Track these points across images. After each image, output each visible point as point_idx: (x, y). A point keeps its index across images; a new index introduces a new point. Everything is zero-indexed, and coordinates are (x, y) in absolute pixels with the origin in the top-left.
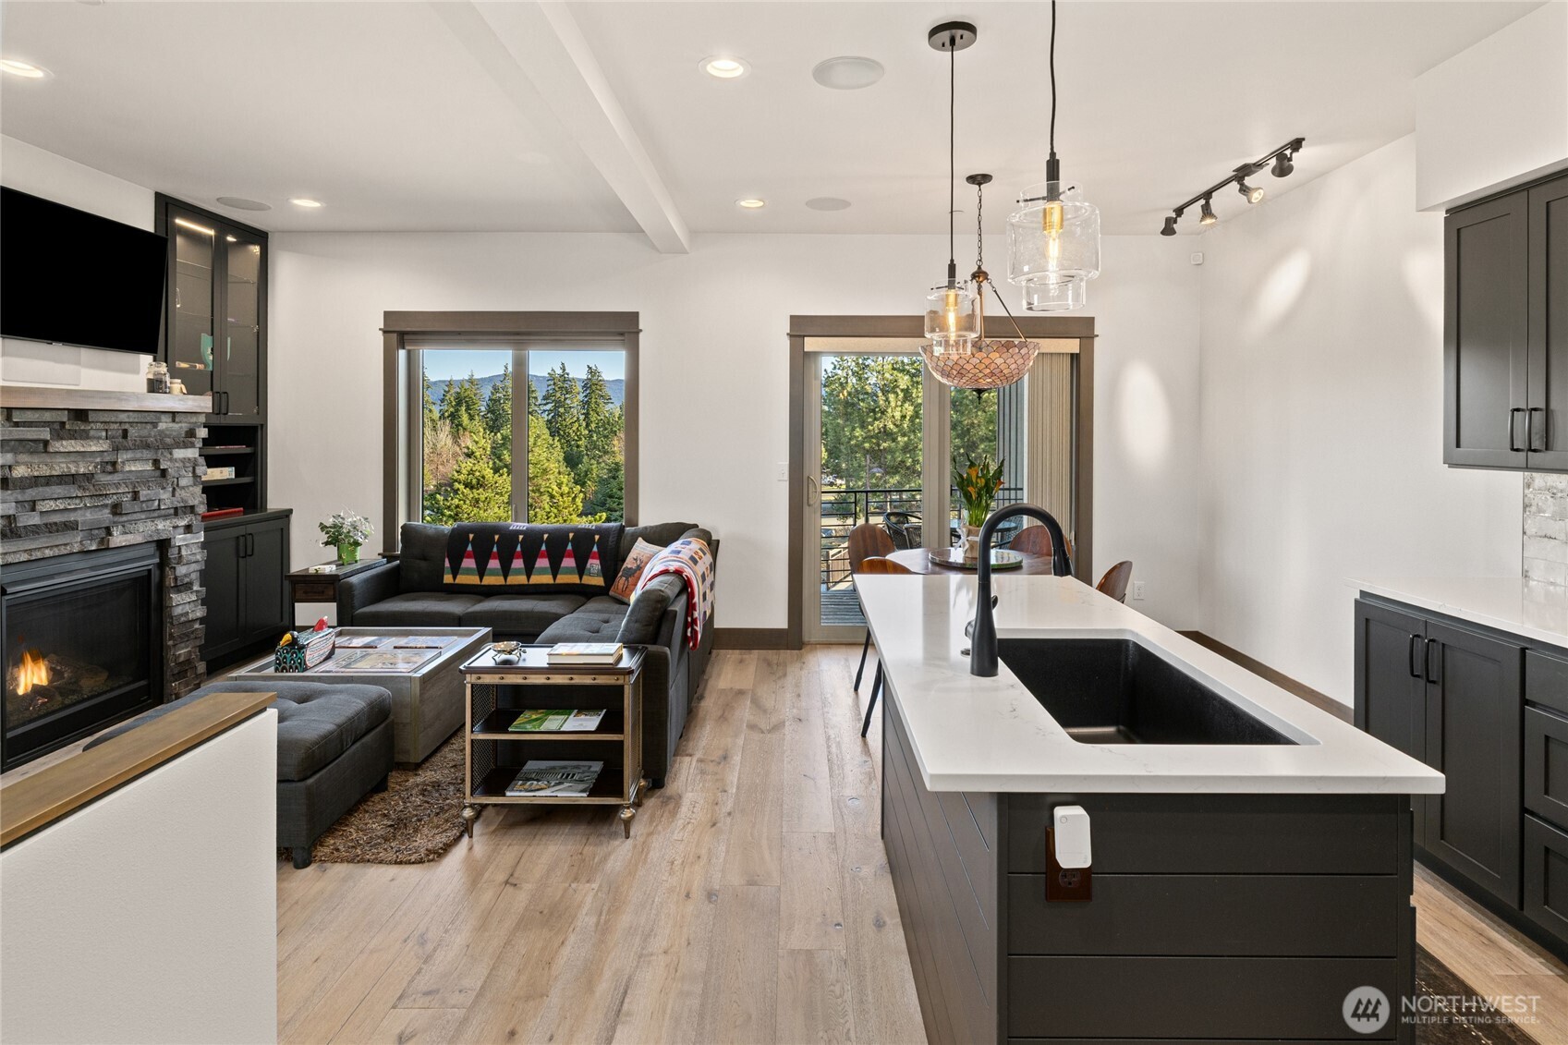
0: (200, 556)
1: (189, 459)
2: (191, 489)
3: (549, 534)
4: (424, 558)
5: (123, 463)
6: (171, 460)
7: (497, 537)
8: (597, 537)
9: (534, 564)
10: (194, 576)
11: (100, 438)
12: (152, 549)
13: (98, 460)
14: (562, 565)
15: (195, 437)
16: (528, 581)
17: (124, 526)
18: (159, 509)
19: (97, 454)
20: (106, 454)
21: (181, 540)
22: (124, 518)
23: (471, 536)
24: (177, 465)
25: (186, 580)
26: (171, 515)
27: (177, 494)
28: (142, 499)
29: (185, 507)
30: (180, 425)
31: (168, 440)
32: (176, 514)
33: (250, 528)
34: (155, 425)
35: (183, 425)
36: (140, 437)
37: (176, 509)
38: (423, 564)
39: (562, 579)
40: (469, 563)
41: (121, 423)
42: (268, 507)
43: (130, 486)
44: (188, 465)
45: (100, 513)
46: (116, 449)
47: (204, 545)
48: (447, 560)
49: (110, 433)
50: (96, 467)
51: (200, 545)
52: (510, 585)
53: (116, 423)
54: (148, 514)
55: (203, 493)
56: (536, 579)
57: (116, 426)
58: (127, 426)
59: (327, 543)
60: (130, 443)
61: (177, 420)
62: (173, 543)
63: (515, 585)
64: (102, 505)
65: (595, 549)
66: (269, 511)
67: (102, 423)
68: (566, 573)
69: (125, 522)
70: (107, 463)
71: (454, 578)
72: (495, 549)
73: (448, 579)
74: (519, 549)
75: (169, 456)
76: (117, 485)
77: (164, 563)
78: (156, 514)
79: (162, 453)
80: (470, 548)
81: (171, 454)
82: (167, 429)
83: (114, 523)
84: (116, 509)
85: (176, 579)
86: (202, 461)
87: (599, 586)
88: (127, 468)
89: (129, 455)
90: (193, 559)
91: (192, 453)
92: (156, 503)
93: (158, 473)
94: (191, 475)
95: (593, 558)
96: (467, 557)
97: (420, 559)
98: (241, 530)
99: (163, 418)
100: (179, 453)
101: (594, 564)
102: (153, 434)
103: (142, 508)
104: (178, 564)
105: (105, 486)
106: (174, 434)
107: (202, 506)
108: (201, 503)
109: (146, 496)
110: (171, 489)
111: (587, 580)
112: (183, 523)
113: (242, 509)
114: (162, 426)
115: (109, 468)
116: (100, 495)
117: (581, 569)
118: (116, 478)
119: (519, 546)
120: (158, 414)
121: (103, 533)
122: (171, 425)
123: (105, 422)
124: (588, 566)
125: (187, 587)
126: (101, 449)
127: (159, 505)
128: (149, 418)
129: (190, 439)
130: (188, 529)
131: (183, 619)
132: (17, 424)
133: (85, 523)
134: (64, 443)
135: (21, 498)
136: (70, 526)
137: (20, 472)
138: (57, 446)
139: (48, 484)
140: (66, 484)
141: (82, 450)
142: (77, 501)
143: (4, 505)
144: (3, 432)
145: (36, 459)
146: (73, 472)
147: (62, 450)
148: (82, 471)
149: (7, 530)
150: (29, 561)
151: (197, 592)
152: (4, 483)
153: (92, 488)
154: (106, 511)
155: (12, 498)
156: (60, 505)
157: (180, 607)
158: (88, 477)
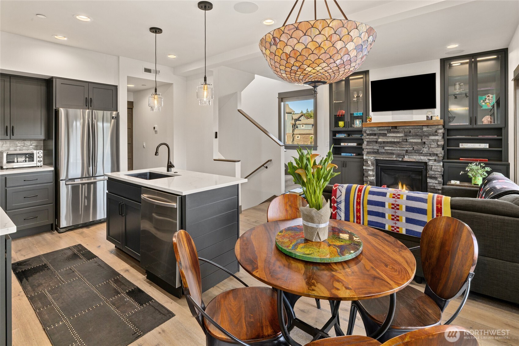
0: (441, 170)
1: (436, 139)
2: (436, 148)
5: (409, 139)
6: (427, 139)
10: (438, 176)
11: (402, 133)
12: (423, 165)
13: (401, 138)
15: (439, 133)
17: (409, 156)
21: (431, 163)
22: (410, 154)
24: (430, 141)
25: (433, 176)
26: (429, 155)
27: (430, 149)
28: (414, 149)
29: (434, 154)
30: (432, 129)
31: (426, 133)
32: (430, 155)
34: (422, 129)
35: (434, 129)
36: (415, 132)
37: (430, 154)
41: (409, 129)
44: (435, 141)
45: (402, 152)
46: (406, 136)
47: (442, 167)
49: (405, 132)
50: (400, 140)
51: (440, 166)
54: (419, 154)
57: (407, 130)
58: (411, 130)
60: (412, 134)
62: (428, 164)
70: (404, 139)
75: (427, 138)
76: (407, 145)
77: (426, 169)
78: (422, 154)
79: (424, 137)
83: (406, 155)
84: (407, 151)
85: (430, 175)
88: (409, 141)
89: (411, 138)
90: (437, 170)
91: (439, 138)
92: (421, 151)
93: (422, 143)
94: (436, 144)
99: (424, 127)
100: (431, 138)
102: (420, 132)
103: (416, 152)
104: (430, 170)
105: (403, 145)
106: (430, 131)
108: (441, 153)
109: (416, 149)
110: (428, 148)
112: (433, 158)
113: (487, 160)
115: (405, 141)
116: (402, 147)
118: (408, 143)
121: (403, 157)
122: (428, 129)
123: (403, 129)
125: (435, 178)
126: (402, 136)
127: (423, 152)
129: (435, 133)
130: (435, 160)
131: (432, 187)
132: (380, 130)
133: (396, 153)
134: (390, 134)
135: (380, 146)
136: (393, 154)
137: (380, 140)
138: (388, 135)
139: (387, 143)
140: (392, 144)
141: (395, 136)
142: (395, 148)
143: (376, 147)
144: (377, 132)
145: (384, 137)
146: (393, 141)
147: (390, 136)
148: (395, 141)
149: (377, 152)
150: (382, 160)
151: (438, 181)
152: (376, 142)
153: (399, 145)
154: (404, 152)
155: (378, 146)
156: (390, 148)
157: (432, 184)
158: (398, 142)
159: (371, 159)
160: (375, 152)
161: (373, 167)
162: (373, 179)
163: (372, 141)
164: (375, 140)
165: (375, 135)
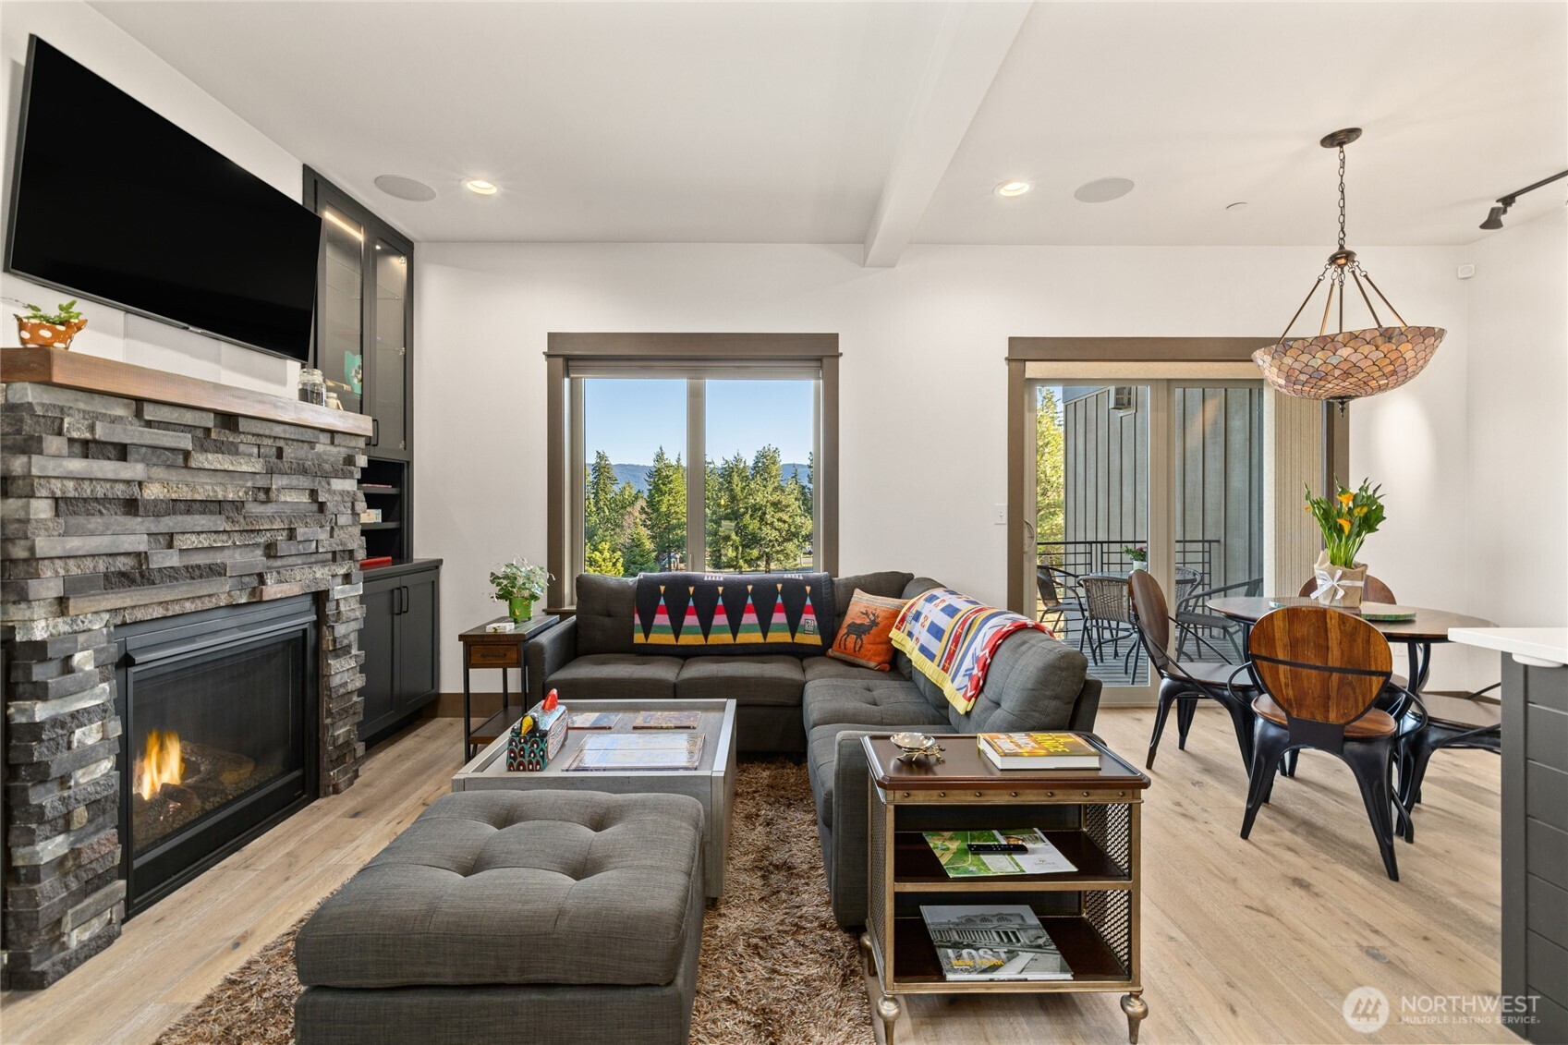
0: (359, 612)
1: (348, 492)
2: (350, 529)
3: (753, 584)
4: (609, 615)
5: (278, 490)
6: (329, 491)
7: (691, 589)
8: (808, 588)
9: (741, 620)
10: (353, 637)
11: (250, 455)
12: (307, 603)
13: (249, 484)
14: (773, 621)
15: (355, 466)
16: (735, 639)
17: (278, 573)
18: (317, 552)
19: (248, 476)
20: (258, 476)
21: (339, 592)
22: (279, 563)
23: (662, 588)
24: (336, 498)
25: (346, 642)
26: (329, 560)
27: (335, 536)
28: (299, 539)
29: (344, 551)
30: (338, 449)
31: (327, 467)
32: (334, 560)
33: (406, 580)
34: (312, 444)
35: (342, 448)
36: (297, 458)
37: (334, 553)
38: (607, 621)
39: (774, 637)
40: (662, 620)
41: (275, 438)
42: (414, 557)
43: (286, 522)
44: (346, 499)
45: (251, 555)
46: (271, 472)
47: (363, 599)
48: (637, 617)
49: (262, 450)
50: (246, 493)
51: (358, 598)
52: (711, 645)
53: (270, 437)
54: (304, 559)
55: (362, 535)
56: (743, 638)
57: (269, 442)
58: (283, 444)
59: (499, 597)
60: (286, 466)
61: (336, 442)
62: (331, 596)
63: (718, 645)
64: (253, 544)
65: (808, 602)
66: (415, 562)
67: (254, 435)
68: (777, 631)
69: (279, 567)
70: (259, 489)
71: (647, 637)
72: (691, 603)
73: (639, 638)
74: (720, 602)
75: (326, 486)
76: (271, 519)
77: (321, 622)
78: (313, 559)
79: (320, 482)
80: (662, 602)
81: (329, 484)
82: (325, 453)
83: (269, 568)
84: (270, 550)
85: (334, 640)
86: (361, 495)
87: (815, 645)
88: (282, 498)
89: (285, 481)
90: (352, 615)
91: (349, 485)
92: (314, 544)
93: (315, 507)
94: (350, 512)
95: (807, 613)
96: (661, 613)
97: (602, 615)
98: (394, 583)
99: (321, 437)
100: (339, 485)
101: (809, 620)
102: (310, 456)
103: (299, 550)
104: (336, 622)
105: (258, 518)
106: (332, 459)
107: (361, 551)
108: (360, 547)
109: (303, 535)
110: (328, 528)
111: (801, 638)
112: (342, 571)
113: (390, 558)
114: (319, 448)
115: (262, 496)
116: (252, 531)
117: (793, 626)
118: (270, 509)
119: (720, 599)
120: (316, 432)
121: (255, 582)
122: (330, 447)
123: (258, 435)
124: (802, 622)
125: (346, 650)
126: (254, 470)
127: (317, 547)
128: (308, 435)
129: (349, 468)
130: (347, 578)
131: (342, 691)
132: (149, 424)
133: (234, 566)
134: (210, 456)
135: (154, 530)
136: (216, 571)
137: (153, 492)
138: (200, 460)
139: (188, 512)
140: (211, 513)
141: (231, 468)
142: (225, 537)
143: (133, 536)
144: (132, 433)
145: (173, 476)
146: (220, 497)
147: (207, 466)
148: (231, 496)
149: (137, 574)
150: (165, 618)
151: (356, 656)
152: (131, 506)
153: (242, 520)
154: (259, 552)
155: (143, 529)
156: (205, 541)
157: (339, 676)
158: (238, 505)
159: (96, 627)
160: (123, 574)
161: (106, 686)
162: (106, 775)
163: (96, 500)
164: (120, 491)
165: (122, 452)
